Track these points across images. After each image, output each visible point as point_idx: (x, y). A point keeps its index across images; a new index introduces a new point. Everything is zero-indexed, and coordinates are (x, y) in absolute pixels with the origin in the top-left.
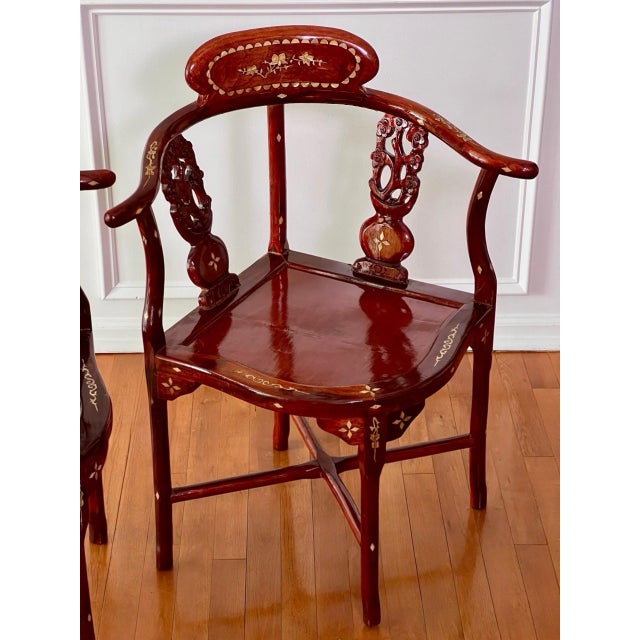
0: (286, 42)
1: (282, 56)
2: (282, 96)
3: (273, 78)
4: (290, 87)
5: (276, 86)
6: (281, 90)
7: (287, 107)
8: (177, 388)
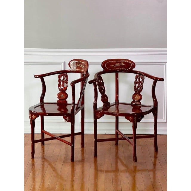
0: (119, 61)
1: (118, 64)
2: (118, 71)
3: (117, 67)
4: (120, 69)
5: (117, 69)
6: (118, 70)
7: (119, 73)
8: (99, 116)
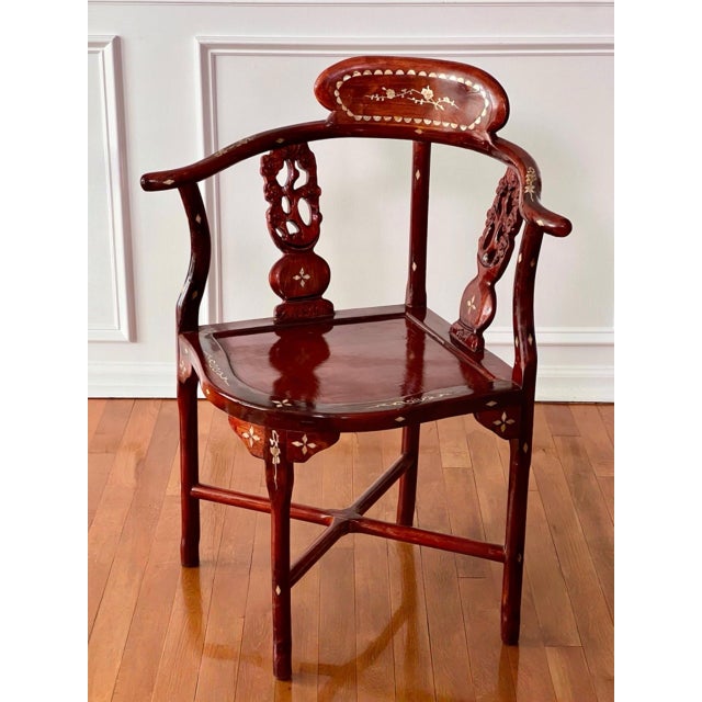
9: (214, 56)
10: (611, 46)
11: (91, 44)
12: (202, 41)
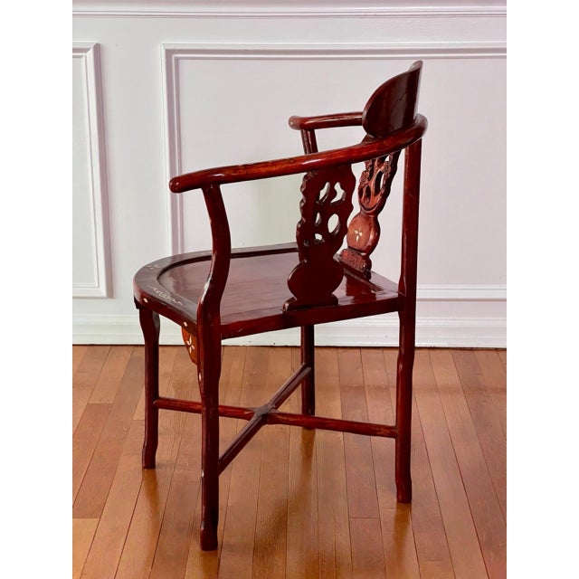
9: (177, 59)
10: (504, 50)
11: (75, 50)
12: (167, 48)
